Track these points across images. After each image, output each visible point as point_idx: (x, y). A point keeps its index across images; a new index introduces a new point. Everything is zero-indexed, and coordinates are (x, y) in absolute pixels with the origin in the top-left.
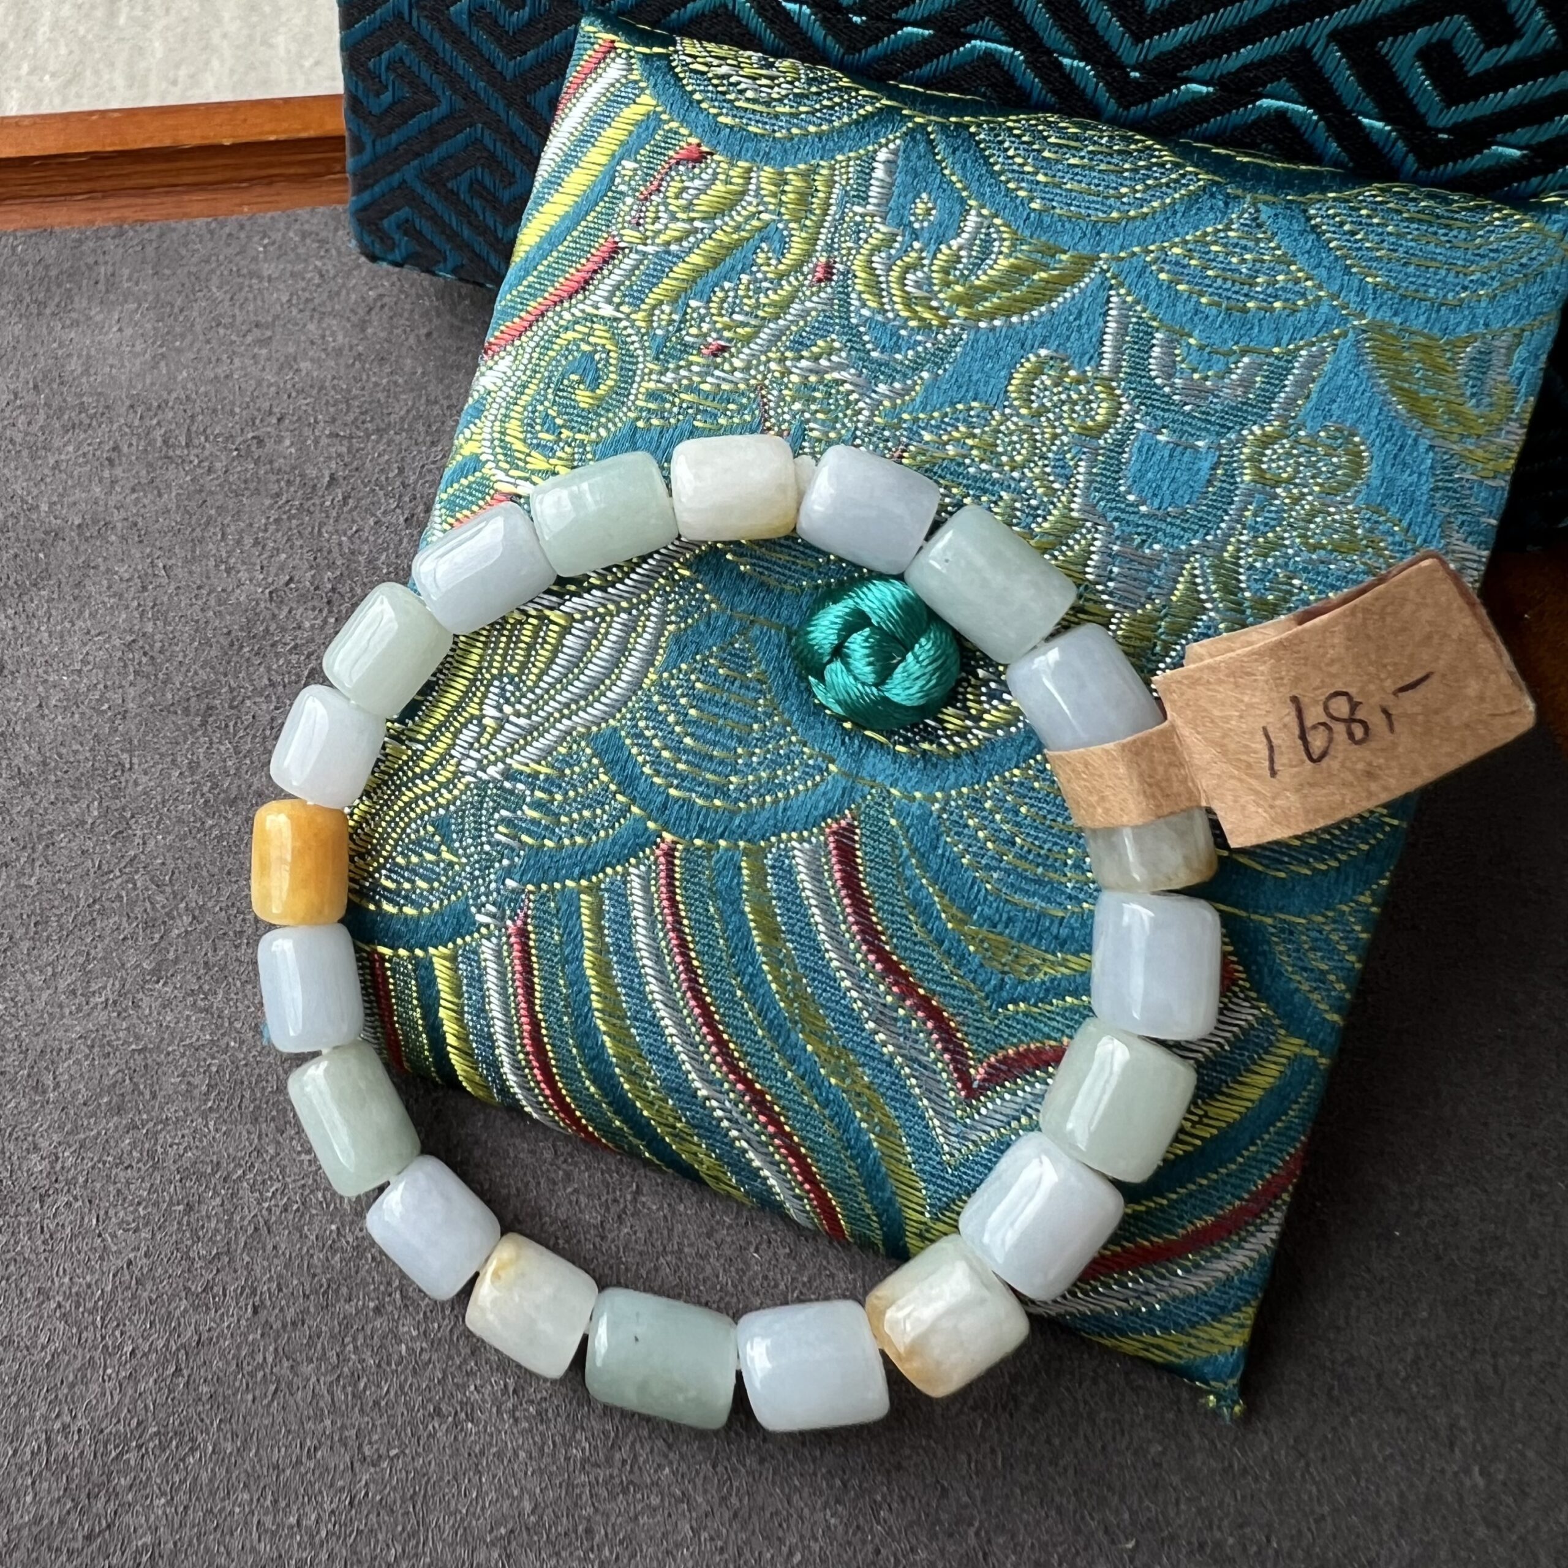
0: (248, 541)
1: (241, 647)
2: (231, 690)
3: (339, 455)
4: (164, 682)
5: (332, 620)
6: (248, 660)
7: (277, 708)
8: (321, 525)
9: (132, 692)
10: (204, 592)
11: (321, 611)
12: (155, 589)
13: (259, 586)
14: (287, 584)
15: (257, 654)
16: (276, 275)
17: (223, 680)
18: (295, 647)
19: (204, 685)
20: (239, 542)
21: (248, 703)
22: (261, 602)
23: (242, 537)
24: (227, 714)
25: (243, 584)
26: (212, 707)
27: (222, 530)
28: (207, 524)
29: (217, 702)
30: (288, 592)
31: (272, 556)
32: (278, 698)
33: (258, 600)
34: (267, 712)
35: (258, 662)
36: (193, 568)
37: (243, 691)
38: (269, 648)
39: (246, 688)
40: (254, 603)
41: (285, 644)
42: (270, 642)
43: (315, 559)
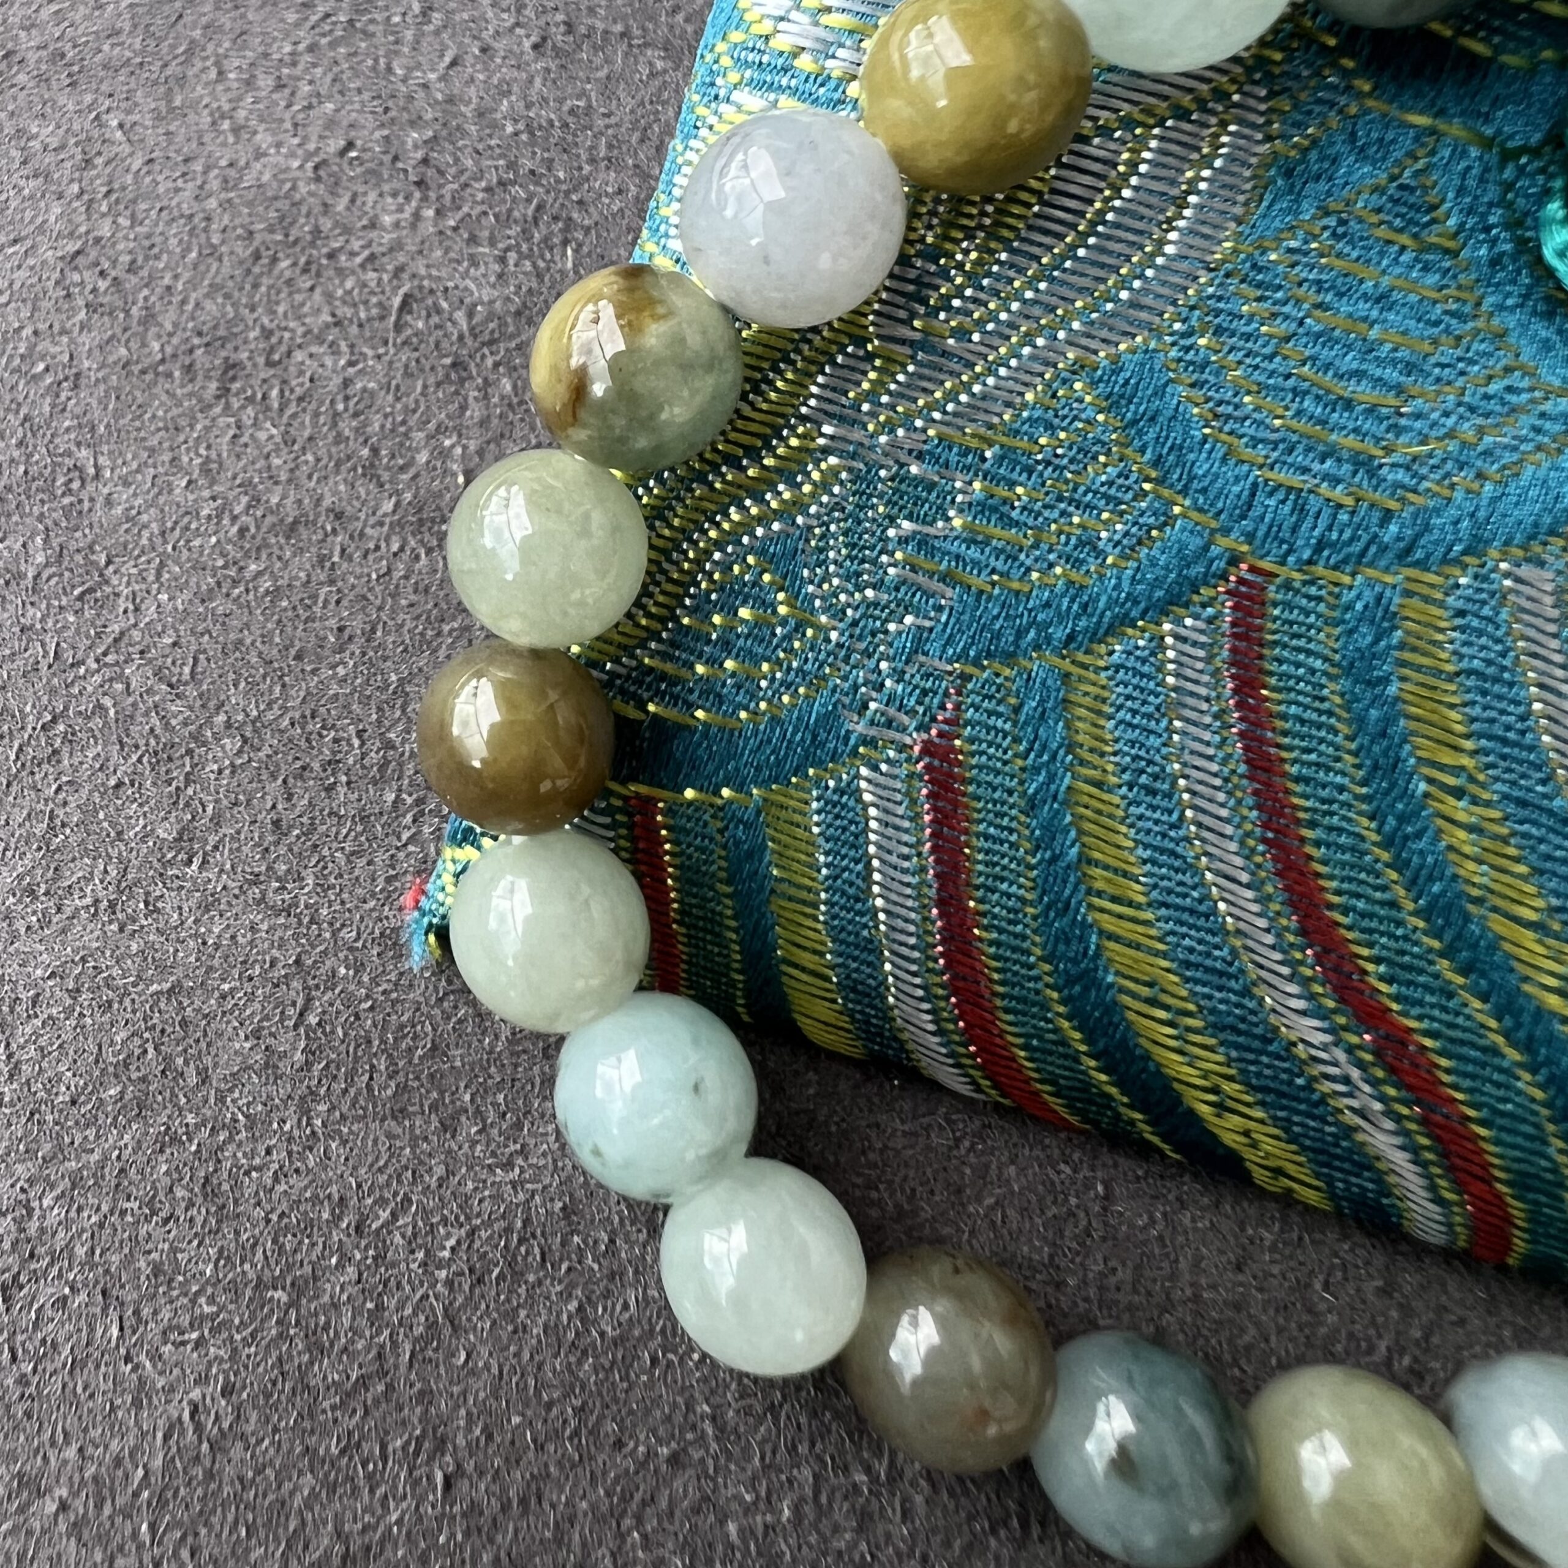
0: (266, 82)
1: (274, 260)
2: (267, 334)
4: (144, 323)
5: (430, 213)
6: (290, 282)
7: (351, 364)
8: (390, 55)
9: (86, 340)
10: (198, 167)
11: (408, 198)
12: (106, 164)
13: (292, 155)
14: (343, 153)
15: (305, 271)
17: (250, 318)
18: (372, 258)
19: (215, 327)
20: (249, 83)
21: (299, 356)
22: (301, 184)
23: (254, 76)
24: (263, 375)
25: (265, 155)
26: (234, 366)
27: (217, 64)
28: (190, 52)
29: (244, 355)
30: (345, 166)
31: (310, 107)
32: (352, 346)
33: (295, 181)
34: (334, 371)
35: (308, 284)
36: (172, 128)
37: (287, 335)
38: (324, 261)
39: (293, 331)
40: (288, 185)
41: (353, 254)
42: (325, 250)
43: (387, 110)
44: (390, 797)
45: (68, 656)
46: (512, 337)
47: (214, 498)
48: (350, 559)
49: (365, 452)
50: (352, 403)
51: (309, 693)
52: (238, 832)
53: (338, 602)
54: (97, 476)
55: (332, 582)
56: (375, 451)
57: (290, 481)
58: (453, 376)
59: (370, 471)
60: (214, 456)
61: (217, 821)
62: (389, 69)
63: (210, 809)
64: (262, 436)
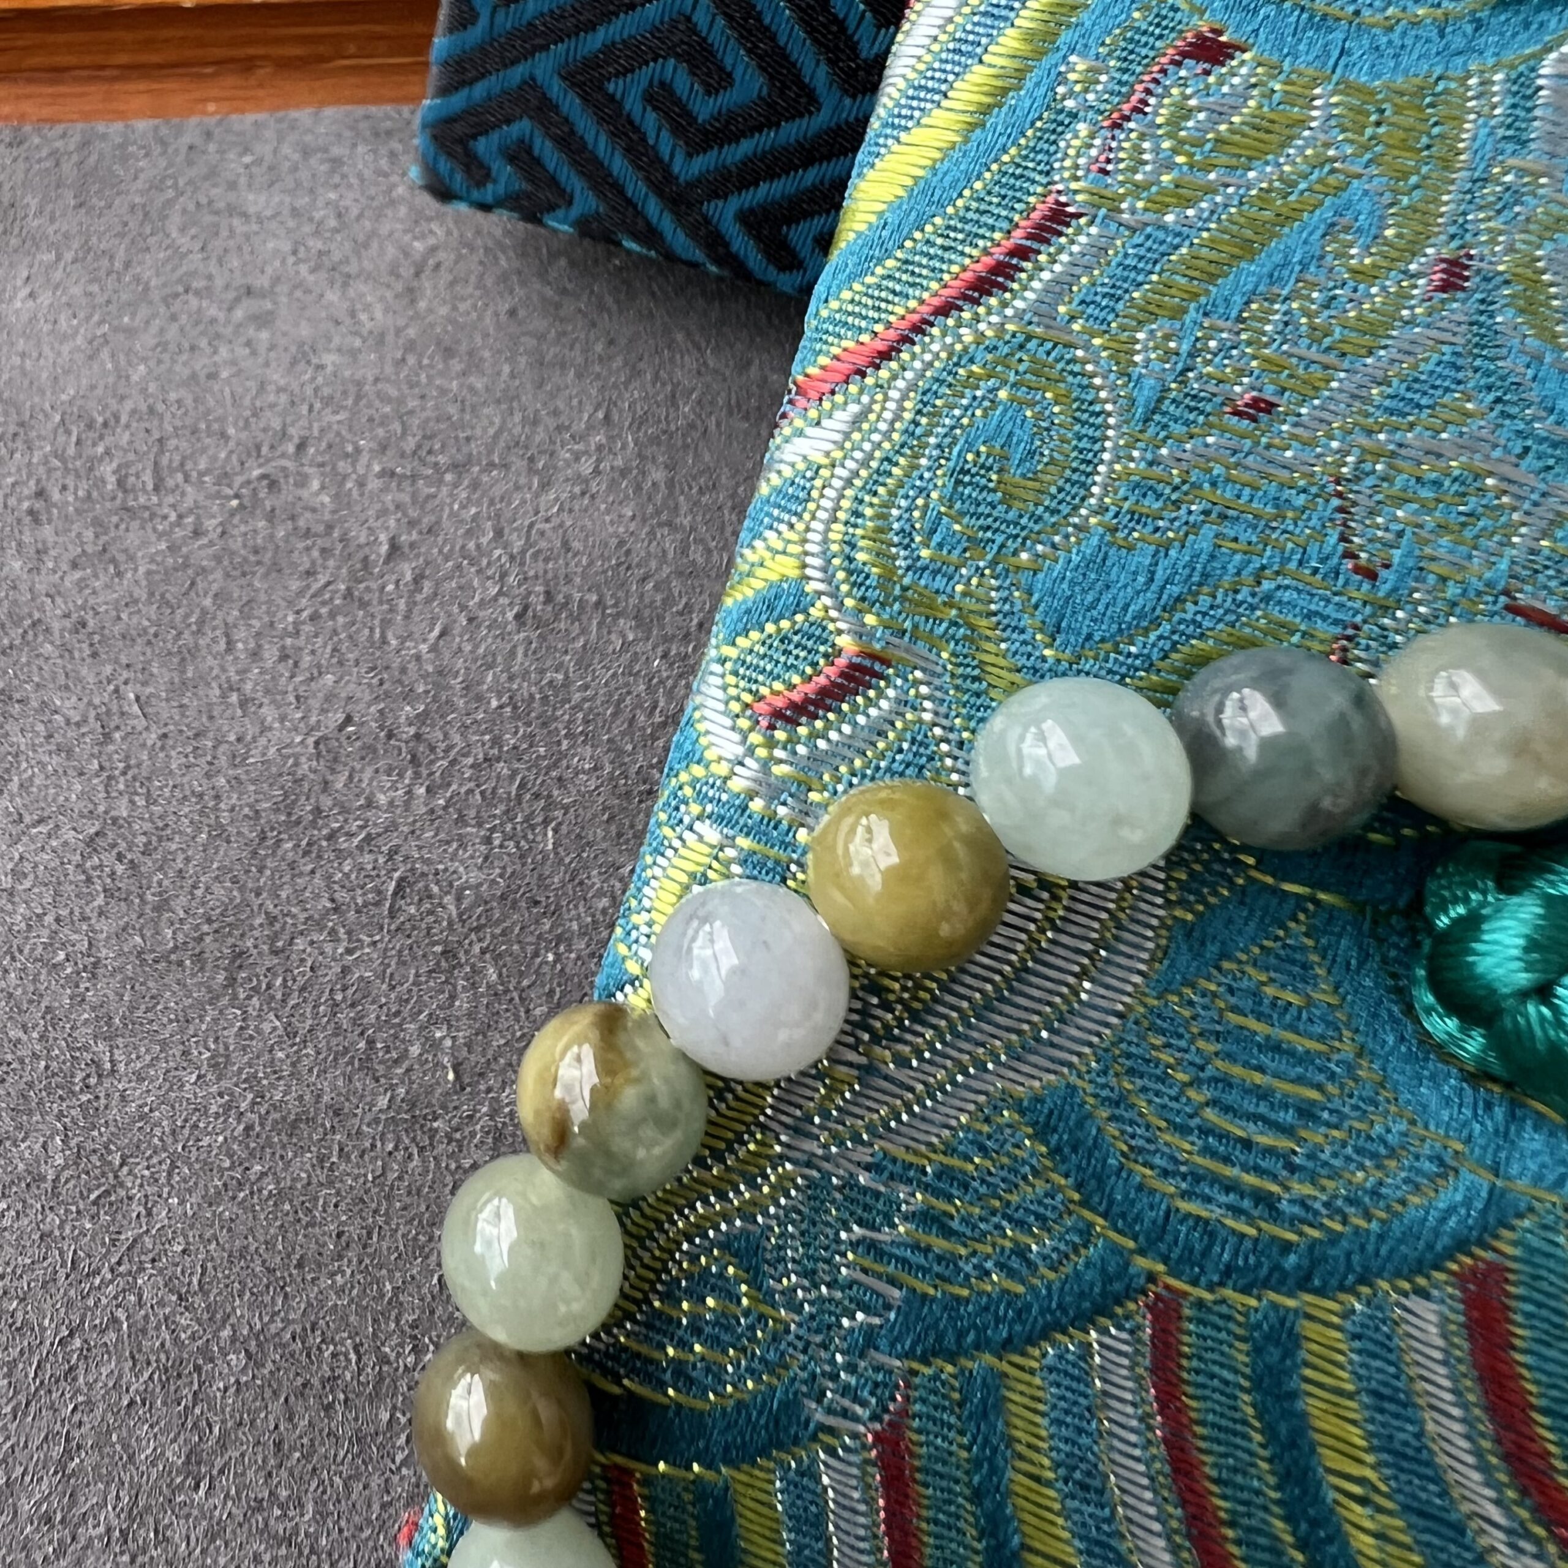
0: (270, 654)
1: (279, 842)
2: (272, 920)
3: (398, 507)
4: (158, 909)
5: (422, 790)
6: (292, 865)
7: (349, 951)
8: (386, 623)
9: (105, 927)
10: (208, 742)
11: (401, 775)
12: (123, 739)
13: (296, 731)
14: (341, 728)
15: (306, 853)
16: (268, 213)
18: (369, 838)
20: (255, 655)
21: (300, 943)
22: (303, 759)
23: (259, 646)
24: (268, 964)
25: (270, 729)
26: (242, 953)
27: (227, 635)
28: (201, 623)
29: (249, 943)
30: (345, 743)
31: (312, 679)
32: (349, 933)
33: (297, 756)
34: (334, 959)
35: (310, 867)
36: (185, 701)
37: (290, 921)
38: (324, 843)
39: (294, 916)
40: (291, 761)
41: (351, 835)
42: (325, 832)
43: (381, 684)
44: (385, 1416)
45: (84, 1265)
46: (498, 922)
47: (221, 1095)
48: (348, 1160)
49: (362, 1045)
50: (350, 991)
51: (309, 1304)
52: (243, 1455)
53: (336, 1206)
54: (113, 1071)
55: (331, 1183)
56: (371, 1042)
57: (292, 1074)
58: (444, 964)
59: (366, 1064)
60: (222, 1051)
61: (223, 1444)
62: (384, 641)
63: (216, 1430)
64: (266, 1027)
